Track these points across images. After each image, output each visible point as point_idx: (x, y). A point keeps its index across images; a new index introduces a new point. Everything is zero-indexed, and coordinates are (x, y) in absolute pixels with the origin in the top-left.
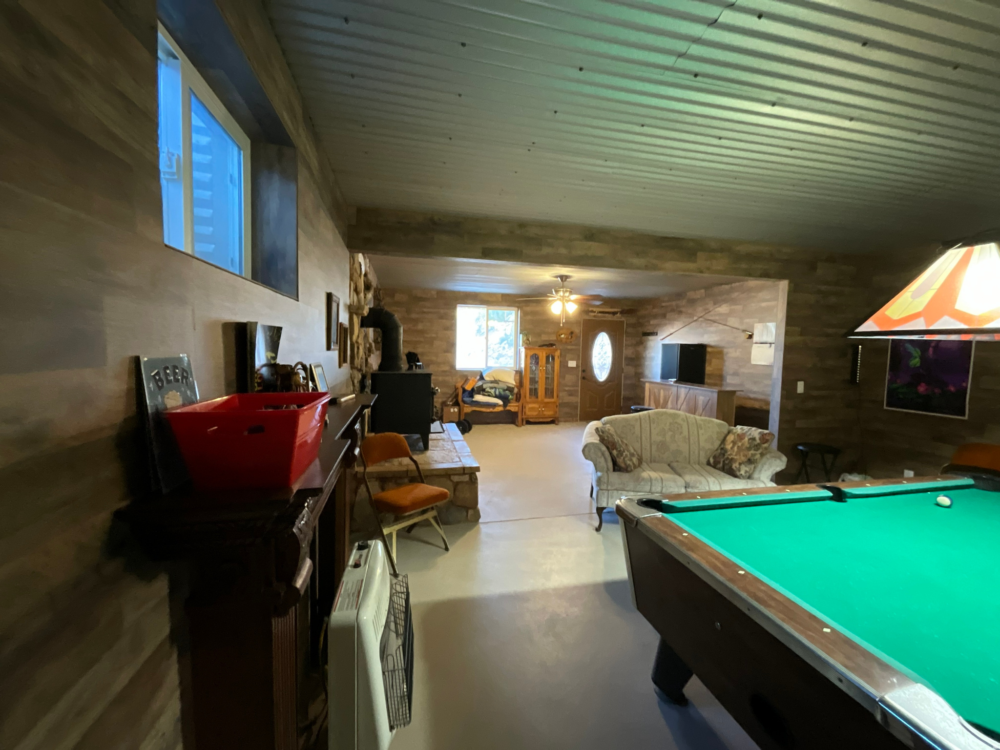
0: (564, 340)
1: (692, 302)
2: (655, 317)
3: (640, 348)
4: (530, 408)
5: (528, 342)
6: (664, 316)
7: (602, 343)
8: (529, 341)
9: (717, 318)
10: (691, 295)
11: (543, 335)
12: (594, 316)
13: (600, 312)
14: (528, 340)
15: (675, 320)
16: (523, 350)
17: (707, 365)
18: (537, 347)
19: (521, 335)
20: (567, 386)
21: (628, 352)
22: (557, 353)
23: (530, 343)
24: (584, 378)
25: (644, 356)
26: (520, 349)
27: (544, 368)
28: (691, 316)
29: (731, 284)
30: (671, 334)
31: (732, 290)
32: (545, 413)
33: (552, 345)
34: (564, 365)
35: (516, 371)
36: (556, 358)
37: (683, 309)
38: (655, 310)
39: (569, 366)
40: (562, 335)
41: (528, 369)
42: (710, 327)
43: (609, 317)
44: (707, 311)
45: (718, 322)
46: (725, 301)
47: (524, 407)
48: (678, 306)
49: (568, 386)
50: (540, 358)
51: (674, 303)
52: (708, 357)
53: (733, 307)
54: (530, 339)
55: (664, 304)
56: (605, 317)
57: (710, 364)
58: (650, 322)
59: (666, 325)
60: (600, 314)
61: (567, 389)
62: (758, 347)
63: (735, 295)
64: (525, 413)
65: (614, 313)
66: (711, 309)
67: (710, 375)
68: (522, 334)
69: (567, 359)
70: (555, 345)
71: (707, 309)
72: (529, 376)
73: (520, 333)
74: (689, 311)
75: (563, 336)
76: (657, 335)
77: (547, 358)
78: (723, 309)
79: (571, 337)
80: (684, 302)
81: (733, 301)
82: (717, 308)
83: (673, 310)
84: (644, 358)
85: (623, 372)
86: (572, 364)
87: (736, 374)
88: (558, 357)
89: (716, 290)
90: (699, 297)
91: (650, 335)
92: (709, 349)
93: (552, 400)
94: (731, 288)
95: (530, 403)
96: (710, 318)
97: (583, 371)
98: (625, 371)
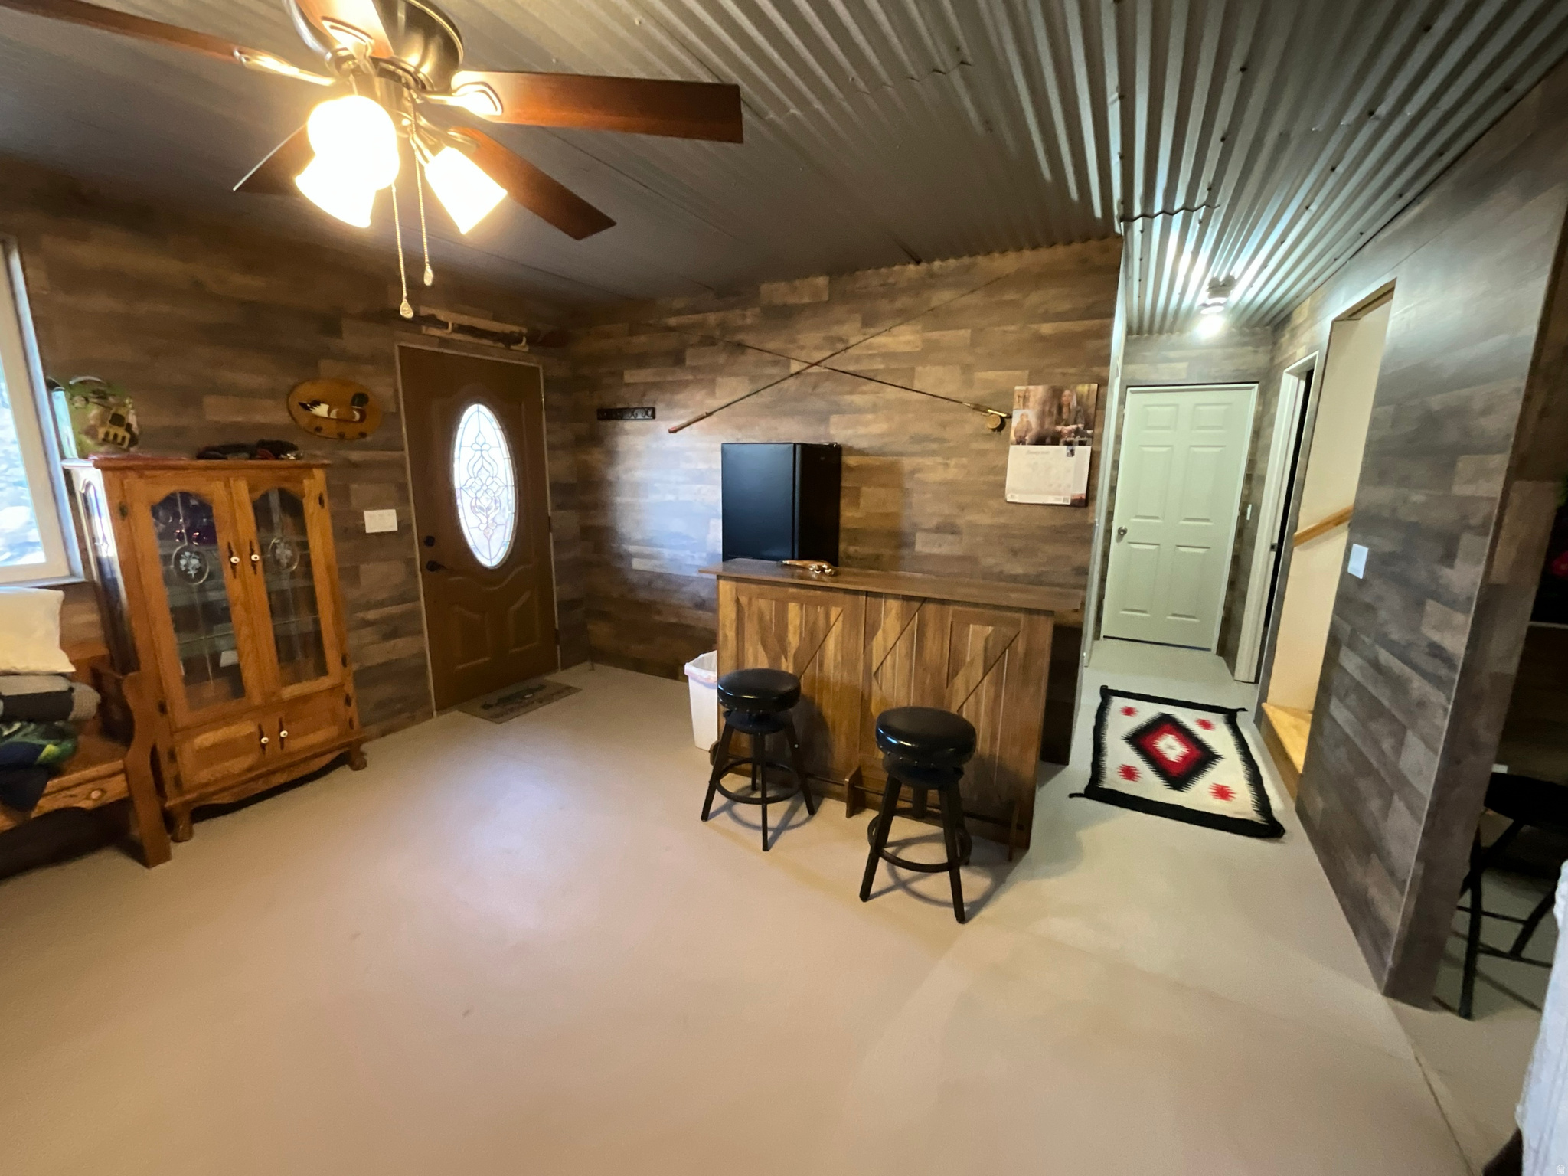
0: (330, 430)
1: (783, 316)
2: (641, 360)
3: (595, 456)
4: (202, 751)
5: (121, 432)
6: (677, 359)
7: (481, 440)
8: (129, 427)
9: (878, 365)
10: (776, 292)
11: (209, 401)
12: (444, 342)
13: (460, 329)
14: (118, 420)
15: (717, 370)
16: (90, 476)
17: (844, 503)
18: (184, 461)
19: (60, 396)
20: (369, 606)
21: (555, 467)
22: (314, 485)
23: (134, 441)
24: (432, 566)
25: (611, 477)
26: (67, 474)
27: (255, 557)
28: (781, 358)
29: (930, 261)
30: (709, 415)
31: (932, 281)
32: (296, 744)
33: (276, 449)
34: (349, 530)
35: (71, 591)
36: (310, 506)
37: (749, 339)
38: (641, 340)
39: (368, 531)
40: (317, 403)
41: (153, 574)
42: (851, 393)
43: (495, 353)
44: (840, 346)
45: (879, 378)
46: (905, 316)
47: (164, 759)
48: (722, 325)
49: (381, 604)
50: (220, 511)
51: (712, 318)
52: (846, 483)
53: (935, 335)
54: (132, 419)
55: (673, 321)
56: (477, 348)
57: (856, 503)
58: (622, 376)
59: (683, 385)
60: (458, 337)
61: (372, 615)
62: (1029, 453)
63: (942, 297)
64: (178, 782)
65: (509, 340)
66: (853, 341)
67: (857, 536)
68: (68, 388)
69: (354, 503)
70: (292, 448)
71: (841, 340)
72: (160, 599)
73: (51, 386)
74: (771, 345)
75: (322, 410)
76: (653, 416)
77: (261, 509)
78: (903, 338)
79: (362, 413)
80: (751, 317)
81: (940, 317)
82: (879, 334)
83: (709, 341)
84: (610, 484)
85: (550, 529)
86: (381, 520)
87: (947, 528)
88: (321, 501)
89: (871, 279)
90: (806, 300)
91: (621, 418)
92: (850, 460)
93: (325, 683)
94: (931, 275)
95: (203, 726)
96: (851, 368)
97: (429, 542)
98: (555, 525)
